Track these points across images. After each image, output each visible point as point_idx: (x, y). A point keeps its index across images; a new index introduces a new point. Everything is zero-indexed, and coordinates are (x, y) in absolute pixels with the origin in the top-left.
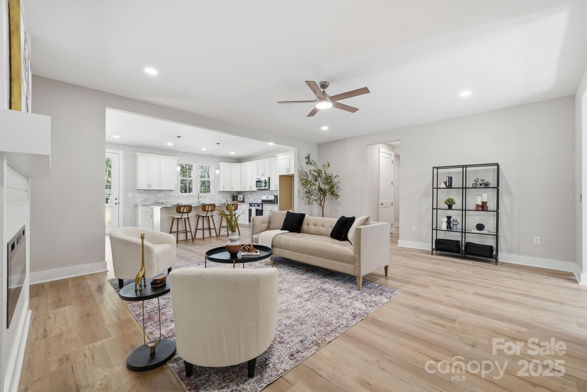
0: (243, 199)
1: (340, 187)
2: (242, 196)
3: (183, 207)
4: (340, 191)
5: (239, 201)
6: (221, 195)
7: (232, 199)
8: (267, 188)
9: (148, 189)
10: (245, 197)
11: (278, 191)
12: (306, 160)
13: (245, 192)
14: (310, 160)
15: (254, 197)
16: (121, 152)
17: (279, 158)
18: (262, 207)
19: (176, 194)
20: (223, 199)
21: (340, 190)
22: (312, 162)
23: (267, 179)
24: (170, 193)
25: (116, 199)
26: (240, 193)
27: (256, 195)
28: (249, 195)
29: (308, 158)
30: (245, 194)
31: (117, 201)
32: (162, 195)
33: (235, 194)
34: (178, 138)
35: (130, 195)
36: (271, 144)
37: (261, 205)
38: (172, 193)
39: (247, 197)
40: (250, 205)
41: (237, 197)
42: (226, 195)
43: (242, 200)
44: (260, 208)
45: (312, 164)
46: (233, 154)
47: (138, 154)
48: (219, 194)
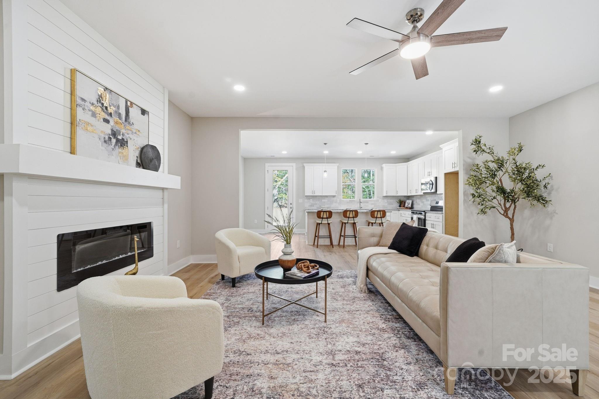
0: (412, 204)
1: (552, 186)
2: (410, 202)
3: (323, 212)
4: (553, 193)
5: (407, 208)
6: (386, 201)
7: (399, 204)
8: (433, 191)
9: (313, 195)
10: (415, 202)
11: (444, 194)
12: (474, 147)
13: (414, 197)
14: (482, 145)
15: (424, 202)
16: (294, 164)
17: (444, 149)
18: (425, 216)
19: (338, 200)
20: (388, 205)
21: (553, 190)
22: (483, 147)
23: (433, 180)
24: (333, 199)
25: (291, 204)
26: (409, 197)
27: (425, 200)
28: (418, 201)
29: (477, 142)
30: (414, 199)
31: (291, 206)
32: (325, 200)
33: (402, 199)
34: (325, 145)
35: (301, 201)
36: (429, 133)
37: (423, 213)
38: (335, 199)
39: (416, 202)
40: (412, 213)
41: (405, 203)
42: (392, 201)
43: (410, 206)
44: (422, 217)
45: (483, 151)
46: (393, 153)
47: (305, 164)
48: (383, 199)
